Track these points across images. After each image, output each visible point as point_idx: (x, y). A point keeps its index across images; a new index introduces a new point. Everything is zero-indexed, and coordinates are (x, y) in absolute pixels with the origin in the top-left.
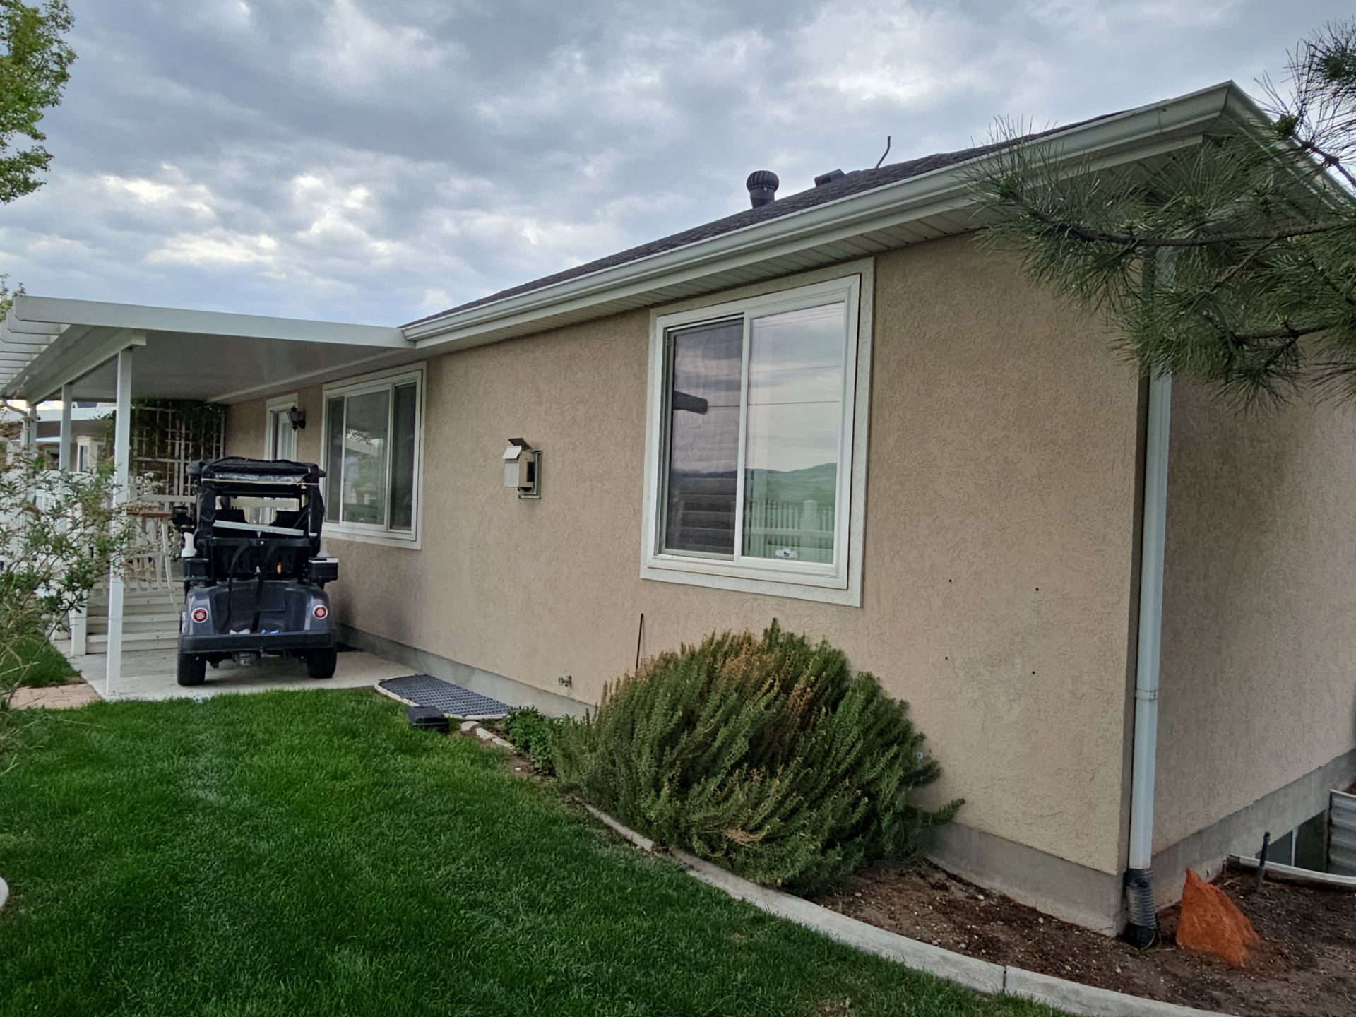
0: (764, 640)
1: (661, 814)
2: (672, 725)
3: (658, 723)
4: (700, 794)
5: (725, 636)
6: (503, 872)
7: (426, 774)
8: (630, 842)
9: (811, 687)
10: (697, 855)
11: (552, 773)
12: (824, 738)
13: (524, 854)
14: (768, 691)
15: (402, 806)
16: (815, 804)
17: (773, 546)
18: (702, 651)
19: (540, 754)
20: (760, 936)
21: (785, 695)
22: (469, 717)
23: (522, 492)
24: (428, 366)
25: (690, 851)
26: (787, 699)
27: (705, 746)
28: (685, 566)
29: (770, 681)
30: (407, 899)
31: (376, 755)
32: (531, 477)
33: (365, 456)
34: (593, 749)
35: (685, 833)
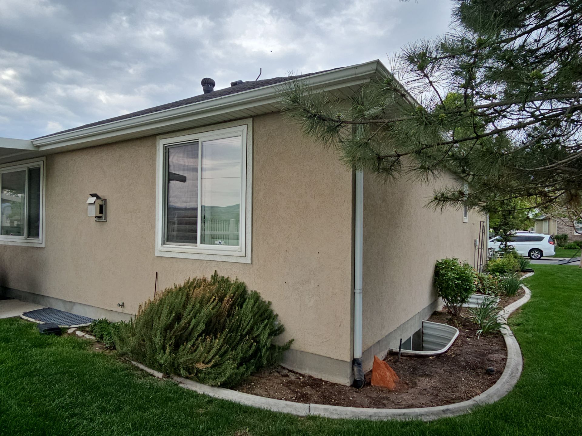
0: (212, 280)
1: (166, 361)
2: (170, 320)
3: (164, 320)
4: (184, 350)
5: (194, 279)
6: (89, 398)
7: (48, 356)
8: (152, 375)
9: (232, 299)
10: (182, 377)
11: (115, 348)
12: (238, 320)
13: (99, 388)
14: (213, 302)
15: (35, 374)
16: (234, 348)
17: (215, 240)
18: (184, 287)
19: (108, 340)
20: (210, 408)
21: (220, 303)
22: (72, 326)
23: (97, 219)
24: (47, 159)
25: (180, 375)
26: (221, 304)
27: (185, 328)
28: (176, 250)
29: (214, 297)
30: (36, 418)
31: (20, 350)
32: (101, 211)
33: (14, 202)
34: (134, 335)
35: (177, 368)
